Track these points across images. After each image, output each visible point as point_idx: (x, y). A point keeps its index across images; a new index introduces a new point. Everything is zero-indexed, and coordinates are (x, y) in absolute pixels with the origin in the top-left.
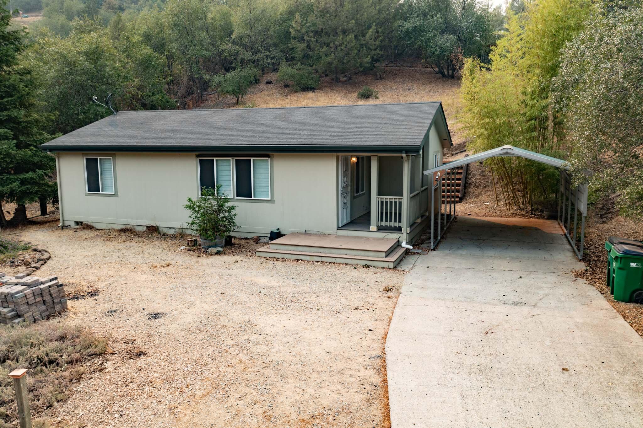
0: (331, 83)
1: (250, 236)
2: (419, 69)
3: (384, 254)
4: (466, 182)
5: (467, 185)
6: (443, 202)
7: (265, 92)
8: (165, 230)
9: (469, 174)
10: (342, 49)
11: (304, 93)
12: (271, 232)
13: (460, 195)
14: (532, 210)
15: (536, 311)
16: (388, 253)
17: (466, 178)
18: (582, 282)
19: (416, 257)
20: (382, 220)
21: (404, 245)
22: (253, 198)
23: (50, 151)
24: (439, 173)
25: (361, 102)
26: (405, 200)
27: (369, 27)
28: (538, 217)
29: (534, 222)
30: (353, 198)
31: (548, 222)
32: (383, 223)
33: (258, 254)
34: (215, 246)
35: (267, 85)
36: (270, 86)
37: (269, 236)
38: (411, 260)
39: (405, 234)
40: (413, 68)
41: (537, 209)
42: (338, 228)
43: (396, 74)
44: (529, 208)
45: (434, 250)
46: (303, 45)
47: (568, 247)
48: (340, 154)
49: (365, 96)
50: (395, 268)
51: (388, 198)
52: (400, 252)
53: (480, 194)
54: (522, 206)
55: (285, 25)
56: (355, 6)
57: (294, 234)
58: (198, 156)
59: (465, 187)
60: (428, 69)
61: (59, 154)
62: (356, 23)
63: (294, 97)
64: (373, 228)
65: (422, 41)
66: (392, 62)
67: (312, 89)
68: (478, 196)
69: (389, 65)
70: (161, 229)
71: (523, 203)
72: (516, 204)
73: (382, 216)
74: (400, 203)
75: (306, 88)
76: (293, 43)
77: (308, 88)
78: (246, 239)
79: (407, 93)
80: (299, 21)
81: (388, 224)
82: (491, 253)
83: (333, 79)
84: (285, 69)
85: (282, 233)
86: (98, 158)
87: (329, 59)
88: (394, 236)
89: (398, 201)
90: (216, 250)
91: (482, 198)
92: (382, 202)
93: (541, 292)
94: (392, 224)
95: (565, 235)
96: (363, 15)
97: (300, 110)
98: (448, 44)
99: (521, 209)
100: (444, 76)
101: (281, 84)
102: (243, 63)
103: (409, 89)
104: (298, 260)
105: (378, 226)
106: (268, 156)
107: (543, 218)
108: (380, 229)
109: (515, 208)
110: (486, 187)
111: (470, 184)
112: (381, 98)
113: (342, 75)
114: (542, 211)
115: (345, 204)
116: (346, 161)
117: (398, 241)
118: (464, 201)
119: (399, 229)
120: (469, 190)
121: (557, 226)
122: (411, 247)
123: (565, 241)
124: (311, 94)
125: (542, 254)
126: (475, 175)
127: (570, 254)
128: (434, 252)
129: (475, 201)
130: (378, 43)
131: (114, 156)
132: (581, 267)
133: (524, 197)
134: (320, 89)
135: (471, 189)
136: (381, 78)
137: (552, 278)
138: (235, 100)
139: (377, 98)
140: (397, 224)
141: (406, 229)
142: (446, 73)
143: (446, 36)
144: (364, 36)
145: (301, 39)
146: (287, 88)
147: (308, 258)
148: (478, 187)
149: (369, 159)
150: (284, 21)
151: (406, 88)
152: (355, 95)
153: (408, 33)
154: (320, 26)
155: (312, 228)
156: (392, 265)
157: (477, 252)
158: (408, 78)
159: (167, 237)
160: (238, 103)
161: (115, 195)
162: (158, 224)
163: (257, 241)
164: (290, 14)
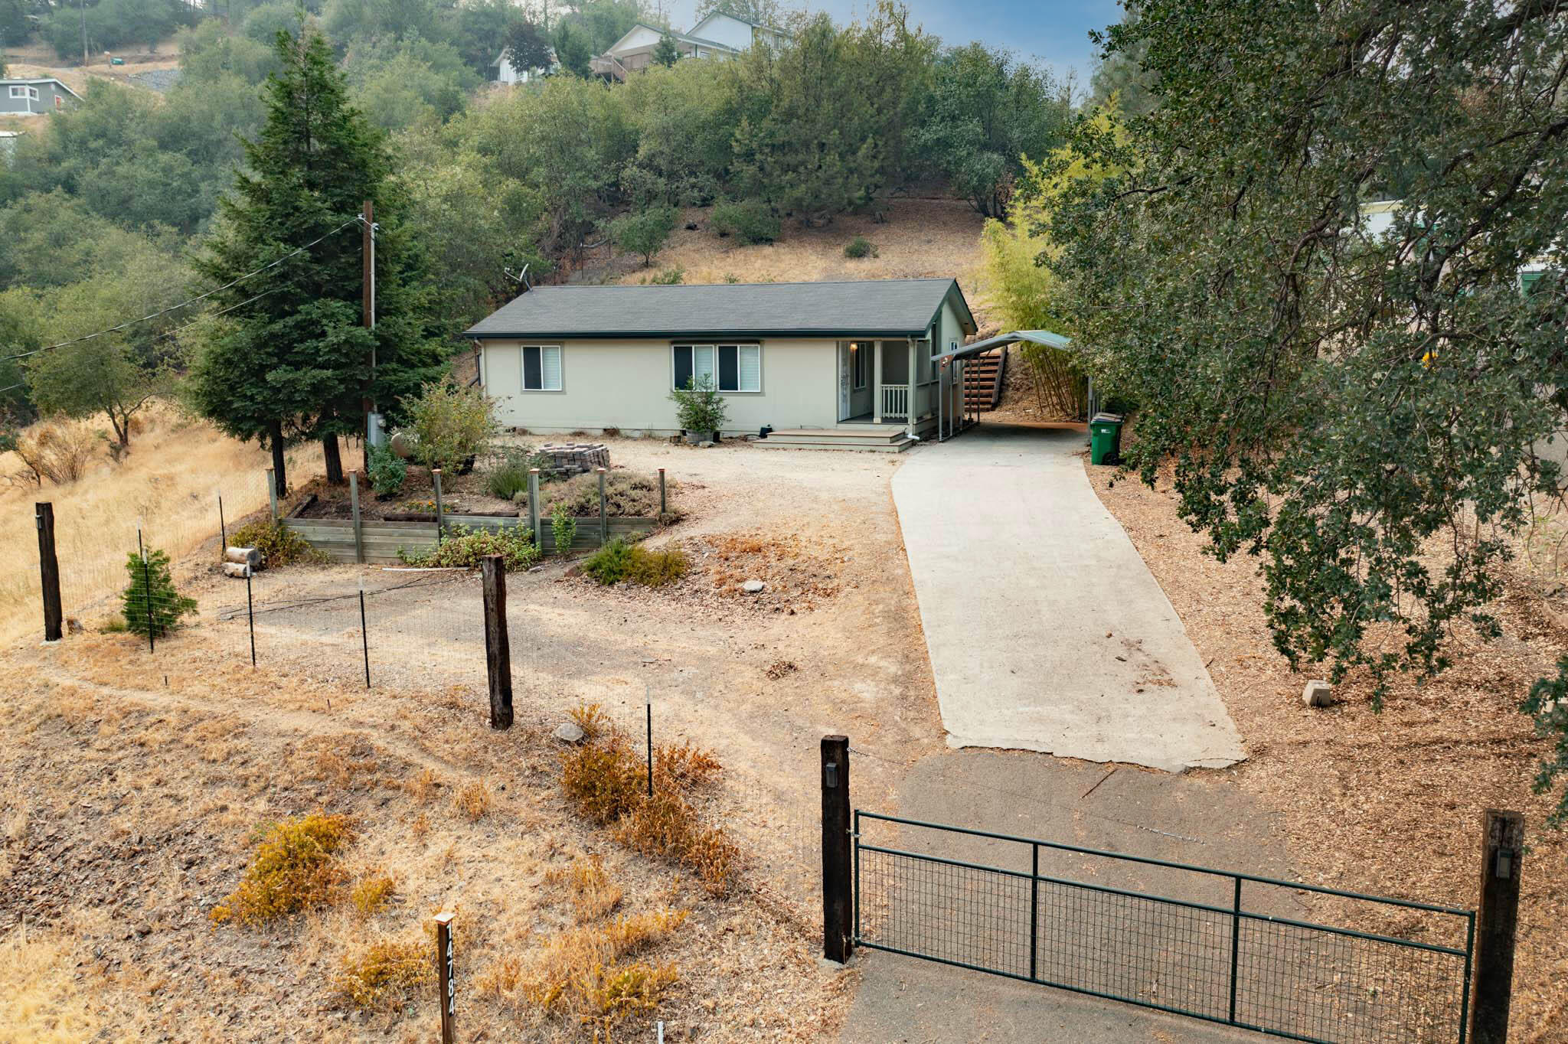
0: (798, 229)
1: (735, 435)
2: (947, 202)
3: (888, 440)
4: (1002, 383)
5: (1003, 386)
7: (689, 245)
8: (629, 433)
9: (1007, 373)
10: (818, 177)
11: (756, 247)
12: (761, 430)
13: (992, 400)
14: (1080, 415)
16: (893, 440)
17: (1003, 377)
18: (1076, 458)
19: (923, 446)
20: (886, 411)
21: (910, 436)
22: (739, 391)
23: (474, 338)
24: (942, 361)
25: (851, 265)
26: (911, 387)
27: (863, 139)
30: (853, 392)
32: (888, 415)
33: (755, 445)
34: (704, 440)
35: (689, 232)
36: (695, 234)
37: (759, 434)
38: (917, 448)
39: (911, 425)
40: (937, 201)
42: (838, 422)
43: (907, 212)
45: (944, 442)
46: (753, 169)
48: (840, 339)
49: (857, 253)
50: (899, 452)
51: (893, 387)
52: (907, 440)
53: (1021, 399)
55: (721, 132)
56: (838, 105)
57: (789, 430)
58: (673, 343)
59: (1001, 391)
60: (964, 202)
61: (485, 342)
62: (841, 133)
63: (739, 255)
64: (877, 419)
65: (949, 162)
66: (901, 189)
67: (769, 241)
68: (1017, 402)
69: (898, 195)
70: (622, 432)
71: (1072, 409)
73: (887, 406)
74: (906, 392)
75: (759, 239)
76: (737, 165)
77: (762, 239)
78: (731, 438)
79: (925, 247)
80: (747, 129)
81: (893, 415)
82: (1002, 443)
83: (801, 222)
84: (723, 206)
85: (775, 427)
86: (541, 347)
87: (797, 193)
88: (899, 428)
89: (903, 389)
90: (708, 443)
91: (1025, 403)
92: (886, 391)
94: (898, 415)
96: (850, 119)
98: (990, 170)
99: (1068, 415)
100: (988, 214)
101: (715, 230)
102: (651, 196)
103: (929, 242)
104: (800, 449)
105: (882, 418)
106: (757, 342)
108: (885, 420)
109: (1061, 415)
110: (1029, 389)
111: (1008, 385)
112: (882, 257)
113: (816, 215)
115: (845, 396)
116: (846, 349)
117: (905, 432)
118: (998, 409)
119: (905, 421)
120: (1006, 393)
122: (917, 438)
124: (768, 250)
126: (1014, 374)
127: (1082, 444)
128: (943, 445)
129: (1012, 408)
130: (876, 164)
131: (562, 344)
132: (1087, 449)
134: (782, 241)
135: (1010, 393)
136: (882, 221)
137: (1049, 456)
138: (641, 259)
139: (876, 256)
140: (902, 415)
141: (912, 420)
142: (992, 211)
143: (987, 155)
144: (854, 153)
145: (749, 156)
146: (726, 239)
147: (810, 447)
148: (1018, 389)
149: (871, 345)
150: (718, 126)
151: (923, 238)
152: (841, 250)
153: (925, 148)
154: (781, 137)
155: (809, 423)
156: (897, 450)
157: (986, 443)
158: (927, 221)
159: (635, 439)
160: (647, 265)
161: (562, 392)
162: (619, 426)
163: (745, 439)
164: (731, 114)
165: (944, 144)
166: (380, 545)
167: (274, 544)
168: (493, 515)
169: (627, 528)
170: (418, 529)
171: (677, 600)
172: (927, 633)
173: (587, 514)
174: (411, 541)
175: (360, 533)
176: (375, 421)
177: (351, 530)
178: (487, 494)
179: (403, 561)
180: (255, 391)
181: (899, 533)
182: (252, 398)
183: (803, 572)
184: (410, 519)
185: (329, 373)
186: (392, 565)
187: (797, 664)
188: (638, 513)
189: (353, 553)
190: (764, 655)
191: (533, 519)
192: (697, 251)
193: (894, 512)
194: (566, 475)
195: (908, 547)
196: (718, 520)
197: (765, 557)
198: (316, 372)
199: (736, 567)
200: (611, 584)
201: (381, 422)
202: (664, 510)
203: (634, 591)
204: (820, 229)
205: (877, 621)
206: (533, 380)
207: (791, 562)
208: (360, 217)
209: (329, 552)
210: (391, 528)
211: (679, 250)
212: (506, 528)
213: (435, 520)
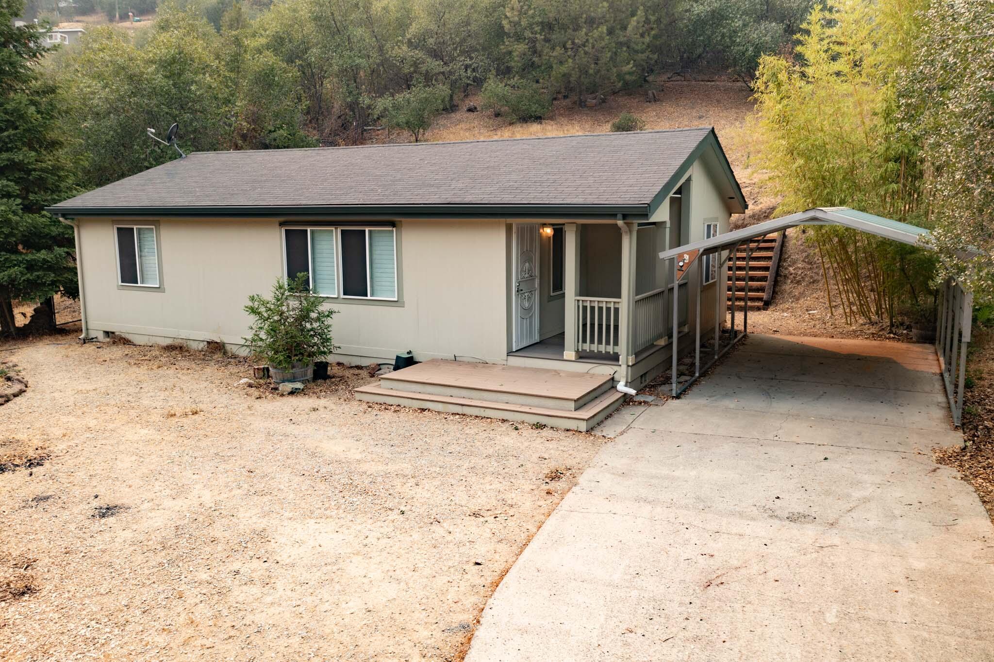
0: (570, 109)
2: (722, 83)
3: (572, 405)
4: (777, 274)
5: (779, 278)
7: (463, 125)
8: (234, 349)
9: (785, 260)
10: (586, 53)
11: (525, 125)
12: (398, 357)
13: (764, 296)
14: (892, 325)
15: (833, 538)
16: (581, 403)
17: (779, 266)
18: (949, 474)
19: (641, 408)
20: (584, 341)
21: (621, 387)
22: (369, 297)
23: (64, 216)
24: (686, 257)
26: (624, 304)
27: (633, 13)
28: (899, 338)
29: (891, 347)
30: (547, 299)
31: (916, 348)
32: (587, 347)
33: (358, 396)
34: (293, 380)
35: (469, 114)
36: (471, 115)
37: (393, 362)
38: (628, 415)
39: (624, 367)
40: (713, 83)
41: (902, 324)
42: (510, 353)
44: (887, 322)
45: (678, 397)
46: (523, 47)
47: (941, 398)
48: (515, 222)
50: (589, 431)
51: (595, 301)
52: (610, 399)
53: (802, 295)
54: (874, 318)
55: (496, 14)
57: (436, 362)
58: (281, 224)
59: (776, 283)
60: (739, 84)
61: (79, 221)
62: (610, 7)
63: (507, 132)
64: (569, 354)
65: (723, 36)
66: (678, 74)
67: (538, 119)
68: (798, 299)
69: (674, 79)
70: (228, 347)
71: (877, 313)
72: (863, 313)
73: (585, 332)
74: (617, 310)
75: (528, 118)
76: (508, 44)
77: (531, 117)
78: (359, 367)
79: (697, 122)
80: (517, 6)
81: (595, 347)
82: (783, 406)
83: (575, 103)
84: (494, 86)
85: (417, 359)
86: (135, 227)
87: (564, 69)
88: (604, 371)
89: (612, 306)
90: (289, 386)
91: (805, 302)
92: (585, 308)
93: (857, 494)
94: (602, 348)
95: (942, 375)
97: (469, 145)
98: (768, 38)
99: (872, 323)
101: (490, 112)
102: (429, 78)
104: (423, 410)
105: (577, 351)
106: (393, 224)
107: (909, 340)
108: (582, 356)
109: (861, 321)
110: (813, 282)
111: (785, 277)
113: (591, 96)
114: (909, 328)
115: (526, 310)
116: (528, 236)
117: (613, 379)
118: (772, 308)
119: (615, 358)
120: (784, 287)
121: (931, 357)
122: (633, 392)
123: (938, 386)
124: (535, 127)
125: (883, 412)
126: (794, 262)
127: (938, 414)
128: (676, 402)
129: (792, 308)
130: (647, 39)
131: (157, 224)
132: (956, 440)
134: (551, 118)
135: (787, 286)
136: (655, 100)
137: (888, 463)
138: (414, 137)
140: (610, 349)
141: (626, 359)
143: (764, 25)
144: (624, 28)
146: (499, 119)
147: (440, 407)
148: (798, 283)
149: (563, 229)
150: (494, 9)
151: (694, 114)
152: (608, 126)
153: (700, 23)
154: (552, 14)
155: (465, 352)
156: (583, 426)
158: (701, 100)
160: (416, 140)
161: (159, 289)
162: (226, 340)
163: (376, 370)
204: (591, 108)
211: (453, 130)
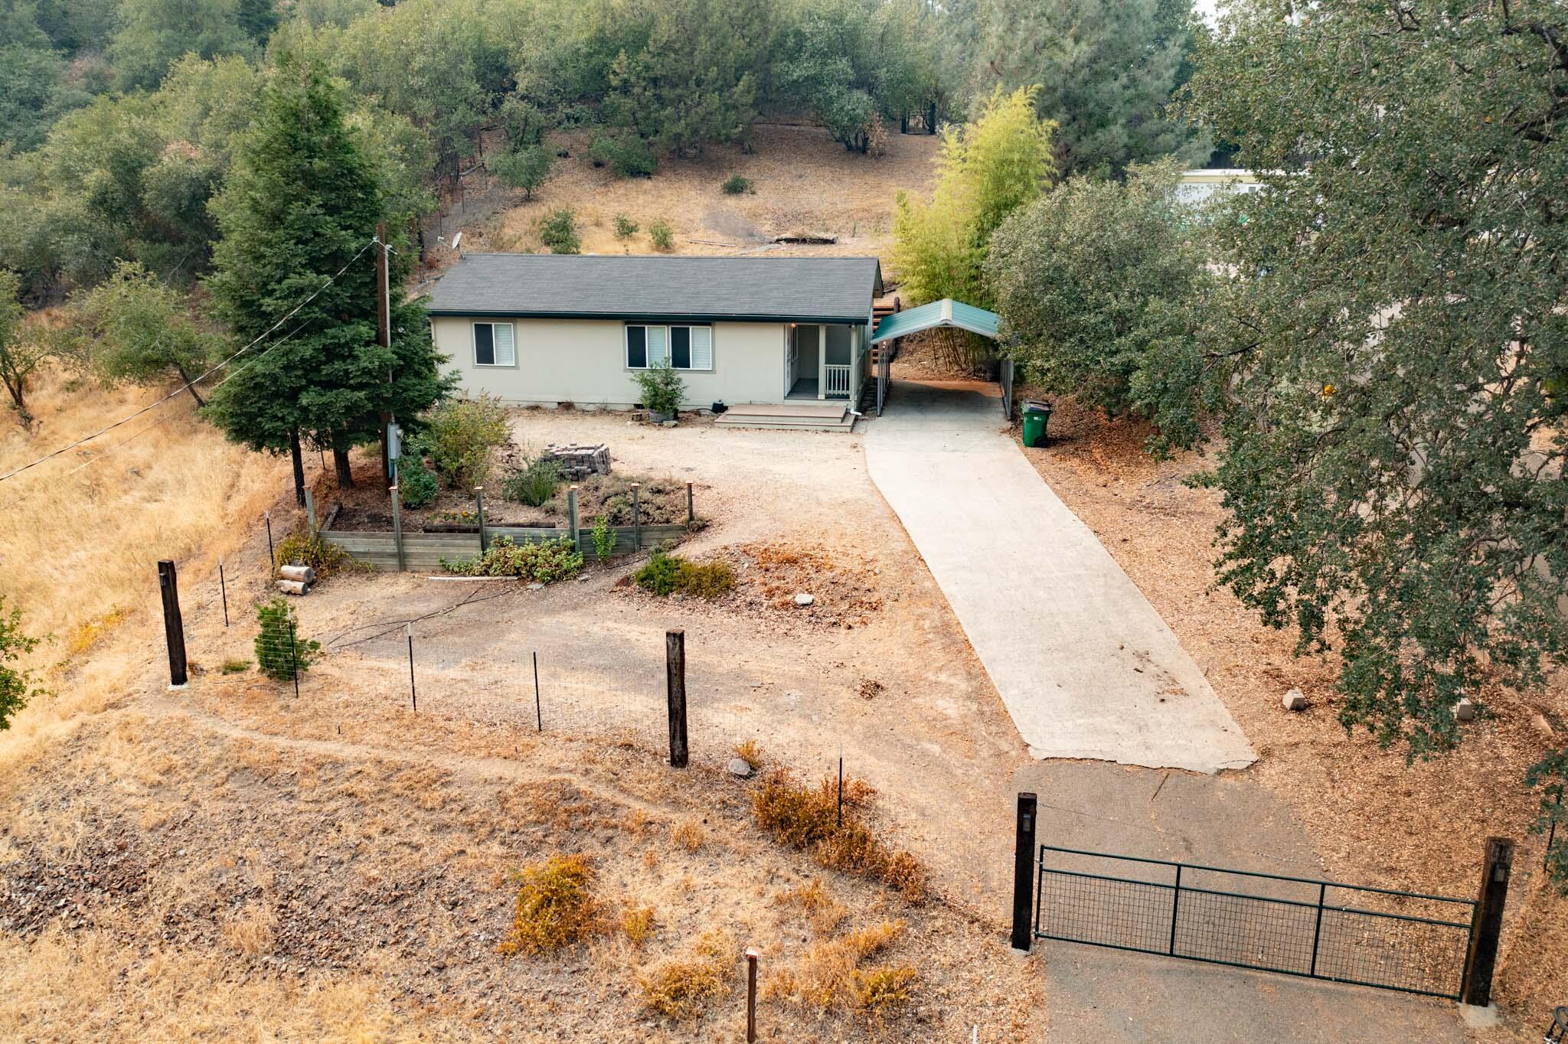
1: (687, 409)
2: (807, 129)
3: (840, 420)
6: (875, 362)
8: (583, 406)
10: (696, 114)
11: (634, 181)
12: (715, 405)
14: (975, 371)
16: (843, 419)
18: (1005, 437)
19: (866, 422)
20: (830, 388)
21: (852, 411)
22: (691, 368)
24: (885, 343)
25: (731, 202)
26: (853, 368)
27: (739, 77)
28: (980, 379)
29: (975, 385)
31: (990, 385)
32: (832, 392)
33: (717, 425)
34: (668, 419)
35: (564, 162)
36: (568, 163)
37: (713, 408)
38: (861, 425)
39: (853, 401)
40: (797, 128)
41: (981, 370)
42: (786, 396)
43: (772, 142)
44: (972, 369)
45: (881, 415)
46: (631, 102)
47: (1002, 409)
48: (788, 324)
49: (735, 189)
50: (852, 432)
51: (836, 367)
52: (852, 418)
53: (915, 350)
54: (964, 366)
55: (594, 61)
57: (741, 405)
58: (623, 324)
61: (435, 319)
62: (717, 70)
63: (620, 189)
64: (821, 396)
67: (648, 175)
68: (912, 354)
70: (578, 405)
71: (965, 363)
72: (957, 363)
73: (830, 383)
74: (848, 371)
75: (637, 172)
76: (613, 97)
77: (640, 172)
78: (685, 412)
79: (798, 183)
80: (625, 62)
81: (836, 392)
82: (932, 417)
83: (673, 152)
85: (727, 405)
86: (493, 324)
88: (843, 404)
89: (846, 369)
90: (671, 423)
91: (918, 355)
92: (830, 371)
93: (974, 443)
94: (841, 392)
95: (1002, 399)
96: (725, 54)
98: (860, 110)
99: (963, 370)
100: (850, 148)
101: (588, 159)
103: (801, 176)
104: (760, 429)
105: (826, 395)
106: (709, 324)
107: (985, 380)
108: (828, 397)
109: (955, 369)
110: (922, 341)
112: (759, 193)
114: (985, 372)
115: (788, 373)
117: (848, 409)
118: (899, 360)
119: (847, 397)
121: (997, 389)
122: (860, 414)
123: (1000, 403)
124: (647, 184)
125: (977, 416)
127: (1001, 416)
128: (881, 418)
129: (909, 360)
131: (515, 322)
132: (1009, 424)
133: (966, 356)
134: (658, 174)
135: (904, 344)
136: (751, 152)
137: (982, 434)
138: (520, 192)
139: (753, 193)
140: (845, 392)
141: (854, 397)
142: (853, 143)
143: (856, 94)
145: (625, 88)
147: (771, 427)
148: (912, 341)
150: (591, 55)
151: (794, 172)
152: (718, 186)
153: (796, 83)
154: (659, 71)
155: (756, 399)
156: (849, 430)
157: (918, 416)
158: (793, 152)
159: (594, 414)
160: (528, 199)
161: (514, 367)
162: (574, 400)
163: (698, 413)
164: (603, 44)
165: (815, 81)
166: (420, 555)
167: (316, 556)
168: (532, 525)
169: (657, 535)
170: (459, 540)
171: (737, 611)
172: (977, 648)
173: (621, 523)
174: (453, 550)
175: (400, 545)
176: (394, 432)
177: (392, 542)
178: (511, 499)
179: (446, 569)
180: (285, 411)
181: (910, 542)
182: (283, 419)
183: (844, 585)
184: (451, 530)
185: (362, 394)
186: (434, 572)
187: (881, 682)
188: (668, 521)
189: (394, 562)
190: (848, 673)
191: (572, 530)
192: (576, 183)
193: (895, 517)
194: (578, 477)
195: (924, 557)
196: (740, 525)
197: (802, 569)
198: (348, 394)
199: (778, 578)
200: (666, 595)
201: (400, 432)
202: (691, 518)
203: (690, 603)
204: (692, 159)
205: (930, 636)
206: (485, 354)
207: (829, 575)
208: (375, 239)
209: (372, 562)
210: (432, 539)
211: (558, 182)
212: (549, 538)
213: (476, 531)
